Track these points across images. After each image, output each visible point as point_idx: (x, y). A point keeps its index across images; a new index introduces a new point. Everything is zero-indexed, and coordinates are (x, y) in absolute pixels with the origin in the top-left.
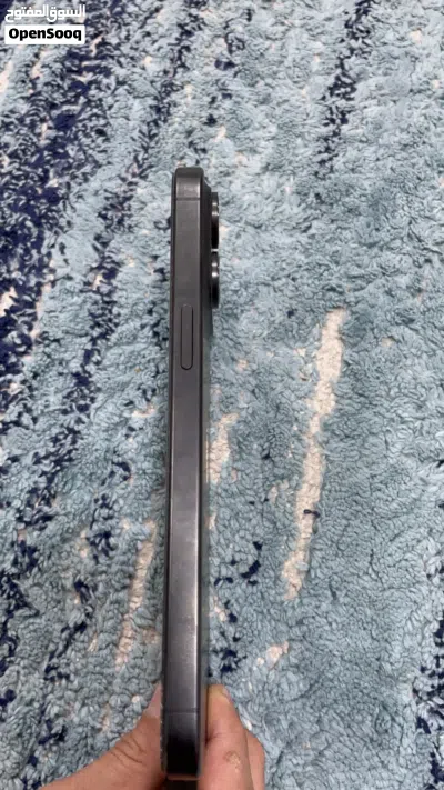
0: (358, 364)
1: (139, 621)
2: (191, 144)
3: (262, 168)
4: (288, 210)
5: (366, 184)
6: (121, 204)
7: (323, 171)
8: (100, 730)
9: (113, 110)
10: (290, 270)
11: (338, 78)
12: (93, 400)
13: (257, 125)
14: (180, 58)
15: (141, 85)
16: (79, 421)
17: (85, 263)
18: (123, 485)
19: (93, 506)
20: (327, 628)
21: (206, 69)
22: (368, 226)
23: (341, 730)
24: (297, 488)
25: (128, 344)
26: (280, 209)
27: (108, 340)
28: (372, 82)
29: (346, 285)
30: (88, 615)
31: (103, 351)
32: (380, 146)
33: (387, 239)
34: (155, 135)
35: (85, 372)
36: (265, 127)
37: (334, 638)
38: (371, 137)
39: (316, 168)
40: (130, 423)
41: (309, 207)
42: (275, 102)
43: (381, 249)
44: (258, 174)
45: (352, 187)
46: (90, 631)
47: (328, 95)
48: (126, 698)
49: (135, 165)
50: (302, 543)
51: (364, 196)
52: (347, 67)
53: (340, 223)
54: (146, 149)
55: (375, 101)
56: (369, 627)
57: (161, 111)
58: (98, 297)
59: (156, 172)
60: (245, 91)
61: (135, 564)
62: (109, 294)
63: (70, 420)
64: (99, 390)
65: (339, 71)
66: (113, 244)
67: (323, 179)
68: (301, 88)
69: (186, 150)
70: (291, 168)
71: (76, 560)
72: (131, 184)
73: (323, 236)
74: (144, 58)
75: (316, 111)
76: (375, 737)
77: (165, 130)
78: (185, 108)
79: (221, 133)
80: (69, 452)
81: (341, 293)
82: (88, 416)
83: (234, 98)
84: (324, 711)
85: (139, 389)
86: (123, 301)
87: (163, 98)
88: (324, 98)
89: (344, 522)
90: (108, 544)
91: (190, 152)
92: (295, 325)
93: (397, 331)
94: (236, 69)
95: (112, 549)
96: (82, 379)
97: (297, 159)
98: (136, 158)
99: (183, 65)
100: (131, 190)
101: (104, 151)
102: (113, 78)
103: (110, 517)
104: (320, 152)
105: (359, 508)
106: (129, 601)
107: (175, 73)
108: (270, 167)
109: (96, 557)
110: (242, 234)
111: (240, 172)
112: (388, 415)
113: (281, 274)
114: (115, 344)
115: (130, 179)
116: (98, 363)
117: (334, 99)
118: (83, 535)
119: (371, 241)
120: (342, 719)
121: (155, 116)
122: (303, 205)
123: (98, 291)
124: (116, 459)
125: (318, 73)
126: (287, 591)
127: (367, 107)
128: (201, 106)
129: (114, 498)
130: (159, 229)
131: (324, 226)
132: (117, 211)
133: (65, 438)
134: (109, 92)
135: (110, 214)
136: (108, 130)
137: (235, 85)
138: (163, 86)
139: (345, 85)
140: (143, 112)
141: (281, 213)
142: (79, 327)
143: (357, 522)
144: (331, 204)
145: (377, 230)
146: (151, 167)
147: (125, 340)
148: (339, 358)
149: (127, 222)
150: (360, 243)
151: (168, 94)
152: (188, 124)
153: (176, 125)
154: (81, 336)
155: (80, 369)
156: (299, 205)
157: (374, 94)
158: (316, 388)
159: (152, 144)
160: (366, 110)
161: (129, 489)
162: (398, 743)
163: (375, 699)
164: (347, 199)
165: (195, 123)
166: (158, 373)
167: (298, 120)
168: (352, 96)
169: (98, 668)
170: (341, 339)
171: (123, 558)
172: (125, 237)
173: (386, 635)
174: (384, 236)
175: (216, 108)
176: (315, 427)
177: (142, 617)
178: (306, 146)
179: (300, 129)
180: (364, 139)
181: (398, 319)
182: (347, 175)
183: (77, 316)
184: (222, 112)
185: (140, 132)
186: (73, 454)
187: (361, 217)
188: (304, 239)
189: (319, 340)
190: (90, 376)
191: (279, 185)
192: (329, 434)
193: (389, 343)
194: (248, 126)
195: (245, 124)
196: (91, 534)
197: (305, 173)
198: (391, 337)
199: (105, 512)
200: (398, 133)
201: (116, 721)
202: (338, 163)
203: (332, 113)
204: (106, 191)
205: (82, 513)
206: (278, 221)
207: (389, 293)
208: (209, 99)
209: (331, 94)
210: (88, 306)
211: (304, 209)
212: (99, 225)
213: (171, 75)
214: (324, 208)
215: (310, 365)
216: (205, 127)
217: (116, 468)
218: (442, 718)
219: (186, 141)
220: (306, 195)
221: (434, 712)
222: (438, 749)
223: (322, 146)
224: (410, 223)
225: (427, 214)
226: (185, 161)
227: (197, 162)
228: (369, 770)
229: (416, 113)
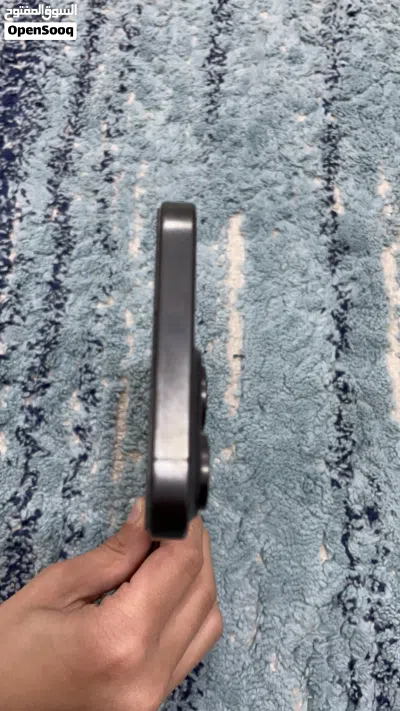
0: (256, 250)
1: (126, 447)
2: (110, 107)
3: (166, 120)
4: (190, 148)
5: (244, 124)
6: (64, 156)
7: (211, 118)
8: (109, 525)
9: (46, 88)
10: (197, 190)
11: (212, 51)
12: (66, 299)
13: (157, 89)
14: (91, 45)
15: (66, 67)
16: (58, 315)
17: (42, 202)
18: (99, 355)
19: (79, 374)
20: (261, 430)
21: (113, 52)
22: (250, 153)
23: (280, 496)
24: (225, 342)
25: (86, 256)
26: (184, 148)
27: (70, 255)
28: (237, 52)
29: (240, 197)
30: (88, 449)
31: (67, 264)
32: (250, 96)
33: (264, 161)
34: (81, 103)
35: (56, 280)
36: (163, 90)
37: (265, 436)
38: (243, 91)
39: (206, 116)
40: (99, 312)
41: (205, 144)
42: (168, 71)
43: (261, 168)
44: (164, 125)
45: (234, 127)
46: (90, 459)
47: (206, 62)
48: (124, 501)
49: (70, 127)
50: (235, 378)
51: (244, 132)
52: (217, 42)
53: (229, 154)
54: (76, 114)
55: (241, 66)
56: (289, 425)
57: (83, 85)
58: (57, 225)
59: (87, 130)
60: (145, 65)
61: (117, 409)
62: (66, 221)
63: (51, 315)
64: (69, 291)
65: (212, 46)
66: (62, 185)
67: (212, 123)
68: (186, 60)
69: (107, 112)
70: (188, 118)
71: (72, 412)
72: (69, 140)
73: (218, 164)
74: (63, 48)
75: (200, 76)
76: (304, 496)
77: (88, 99)
78: (102, 82)
79: (131, 97)
80: (54, 338)
81: (237, 202)
82: (64, 311)
83: (138, 71)
84: (267, 484)
85: (99, 287)
86: (76, 225)
87: (83, 76)
88: (204, 66)
89: (262, 359)
90: (94, 398)
91: (110, 113)
92: (208, 228)
93: (281, 224)
94: (136, 50)
95: (98, 401)
96: (55, 285)
97: (191, 111)
98: (70, 122)
99: (95, 50)
100: (70, 145)
101: (44, 118)
102: (42, 64)
103: (93, 379)
104: (207, 105)
105: (271, 347)
106: (117, 435)
107: (90, 56)
108: (172, 119)
109: (87, 409)
110: (159, 168)
111: (150, 124)
112: (282, 282)
113: (192, 194)
114: (76, 258)
115: (67, 137)
116: (65, 272)
117: (212, 65)
118: (75, 394)
119: (252, 163)
120: (280, 488)
121: (80, 89)
122: (201, 144)
123: (56, 221)
124: (91, 338)
125: (197, 48)
126: (229, 412)
127: (236, 69)
128: (114, 79)
129: (94, 365)
130: (96, 171)
131: (217, 157)
132: (61, 161)
133: (49, 328)
134: (41, 75)
135: (56, 163)
136: (45, 103)
137: (136, 62)
138: (82, 66)
139: (218, 55)
140: (69, 87)
141: (185, 150)
142: (47, 247)
143: (271, 357)
144: (221, 141)
145: (257, 155)
146: (82, 126)
147: (83, 254)
148: (242, 248)
149: (70, 168)
150: (246, 166)
151: (87, 72)
152: (105, 93)
153: (97, 95)
154: (49, 254)
155: (52, 279)
156: (198, 143)
157: (240, 60)
158: (231, 270)
159: (81, 109)
160: (237, 72)
161: (104, 358)
162: (320, 498)
163: (300, 471)
164: (232, 136)
165: (111, 92)
166: (111, 274)
167: (188, 83)
168: (224, 62)
169: (101, 483)
170: (242, 235)
171: (107, 406)
172: (71, 179)
173: (302, 428)
174: (262, 159)
175: (125, 80)
176: (233, 298)
177: (128, 444)
178: (196, 101)
179: (190, 90)
180: (238, 93)
181: (280, 216)
182: (229, 119)
183: (43, 240)
184: (130, 82)
185: (70, 102)
186: (58, 339)
187: (244, 148)
188: (205, 167)
189: (226, 237)
190: (61, 282)
191: (181, 131)
192: (242, 302)
193: (276, 233)
194: (151, 91)
195: (149, 89)
196: (81, 393)
197: (198, 120)
198: (277, 230)
199: (89, 376)
200: (261, 86)
201: (121, 516)
202: (222, 111)
203: (211, 76)
204: (51, 147)
205: (72, 379)
206: (183, 156)
207: (271, 198)
208: (118, 74)
209: (209, 62)
210: (51, 232)
211: (202, 146)
212: (50, 173)
213: (86, 58)
214: (216, 144)
215: (223, 256)
216: (119, 94)
217: (92, 345)
218: (348, 476)
219: (106, 105)
220: (202, 135)
221: (341, 474)
222: (348, 497)
223: (208, 100)
224: (279, 148)
225: (290, 141)
226: (107, 120)
227: (117, 120)
228: (304, 520)
229: (272, 71)
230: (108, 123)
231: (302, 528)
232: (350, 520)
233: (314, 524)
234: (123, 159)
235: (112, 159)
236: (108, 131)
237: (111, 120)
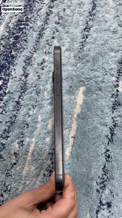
0: (87, 100)
1: (29, 163)
2: (48, 44)
3: (65, 50)
4: (72, 61)
5: (92, 54)
6: (30, 59)
7: (81, 51)
8: (19, 189)
9: (29, 35)
10: (71, 76)
11: (86, 27)
12: (20, 108)
14: (46, 21)
15: (36, 28)
16: (17, 113)
17: (20, 74)
18: (27, 129)
19: (19, 134)
20: (75, 166)
21: (53, 24)
22: (91, 65)
24: (70, 131)
26: (69, 61)
27: (25, 93)
28: (95, 28)
29: (85, 80)
30: (17, 161)
31: (23, 96)
32: (96, 44)
33: (96, 69)
34: (39, 41)
35: (19, 101)
36: (67, 39)
37: (77, 169)
38: (94, 42)
39: (79, 50)
40: (30, 114)
41: (77, 60)
42: (70, 33)
43: (94, 71)
44: (64, 52)
45: (88, 55)
46: (17, 165)
47: (83, 31)
48: (25, 181)
49: (34, 49)
50: (71, 145)
51: (91, 57)
52: (88, 24)
53: (84, 64)
54: (36, 45)
55: (95, 33)
56: (86, 166)
57: (41, 35)
58: (23, 82)
59: (39, 51)
60: (62, 30)
61: (29, 149)
62: (26, 81)
63: (14, 113)
64: (22, 105)
65: (86, 25)
66: (28, 69)
67: (81, 53)
68: (77, 29)
70: (73, 50)
71: (15, 147)
72: (32, 54)
73: (80, 67)
74: (37, 21)
75: (80, 35)
76: (86, 193)
77: (41, 40)
78: (47, 34)
79: (55, 41)
80: (14, 121)
81: (84, 82)
82: (19, 112)
83: (59, 32)
85: (32, 105)
86: (29, 83)
87: (41, 32)
88: (82, 32)
89: (81, 140)
90: (22, 144)
91: (47, 46)
92: (72, 90)
93: (97, 92)
94: (60, 24)
95: (24, 145)
96: (18, 103)
97: (75, 48)
98: (34, 47)
99: (47, 23)
100: (32, 55)
101: (26, 45)
102: (29, 26)
103: (23, 137)
104: (80, 46)
105: (85, 136)
106: (27, 158)
107: (45, 25)
108: (67, 50)
109: (19, 147)
112: (94, 113)
113: (69, 77)
114: (27, 94)
115: (32, 52)
116: (22, 99)
117: (85, 32)
118: (17, 141)
119: (92, 69)
120: (78, 188)
121: (39, 36)
122: (75, 60)
123: (23, 81)
124: (25, 123)
125: (81, 25)
126: (67, 157)
127: (93, 34)
128: (51, 34)
129: (24, 132)
130: (39, 65)
131: (80, 65)
132: (28, 61)
133: (13, 117)
134: (28, 30)
135: (27, 61)
136: (27, 40)
137: (60, 29)
138: (41, 28)
139: (88, 28)
140: (36, 35)
141: (70, 61)
142: (18, 90)
143: (84, 140)
144: (82, 59)
145: (94, 66)
146: (37, 49)
147: (29, 93)
148: (82, 98)
149: (31, 63)
150: (89, 69)
151: (43, 31)
152: (47, 38)
153: (44, 39)
154: (18, 92)
155: (18, 100)
156: (74, 59)
157: (95, 31)
158: (76, 106)
159: (38, 44)
160: (93, 35)
161: (28, 130)
162: (91, 195)
163: (86, 184)
164: (86, 58)
165: (49, 38)
166: (37, 101)
167: (75, 37)
168: (89, 31)
169: (19, 174)
170: (83, 94)
171: (26, 147)
172: (30, 67)
173: (90, 168)
175: (55, 34)
176: (75, 116)
177: (30, 162)
178: (77, 44)
179: (76, 40)
180: (92, 42)
181: (98, 89)
182: (87, 52)
183: (17, 87)
185: (35, 40)
187: (90, 63)
188: (75, 68)
189: (78, 94)
190: (20, 102)
191: (69, 54)
192: (79, 118)
194: (62, 39)
195: (62, 38)
196: (18, 141)
197: (76, 51)
198: (96, 94)
199: (22, 136)
200: (101, 41)
201: (23, 187)
202: (85, 49)
203: (84, 36)
204: (26, 55)
205: (17, 136)
206: (69, 63)
207: (96, 82)
208: (53, 32)
209: (84, 31)
210: (20, 84)
211: (76, 61)
212: (24, 64)
213: (44, 26)
215: (75, 100)
216: (52, 39)
217: (25, 125)
218: (103, 189)
219: (47, 43)
220: (76, 57)
221: (101, 188)
222: (101, 197)
223: (81, 44)
224: (102, 64)
225: (107, 62)
226: (46, 48)
227: (49, 48)
228: (84, 202)
229: (106, 36)
230: (46, 49)
231: (83, 205)
232: (101, 205)
233: (87, 204)
234: (48, 62)
235: (45, 62)
236: (45, 52)
237: (47, 48)
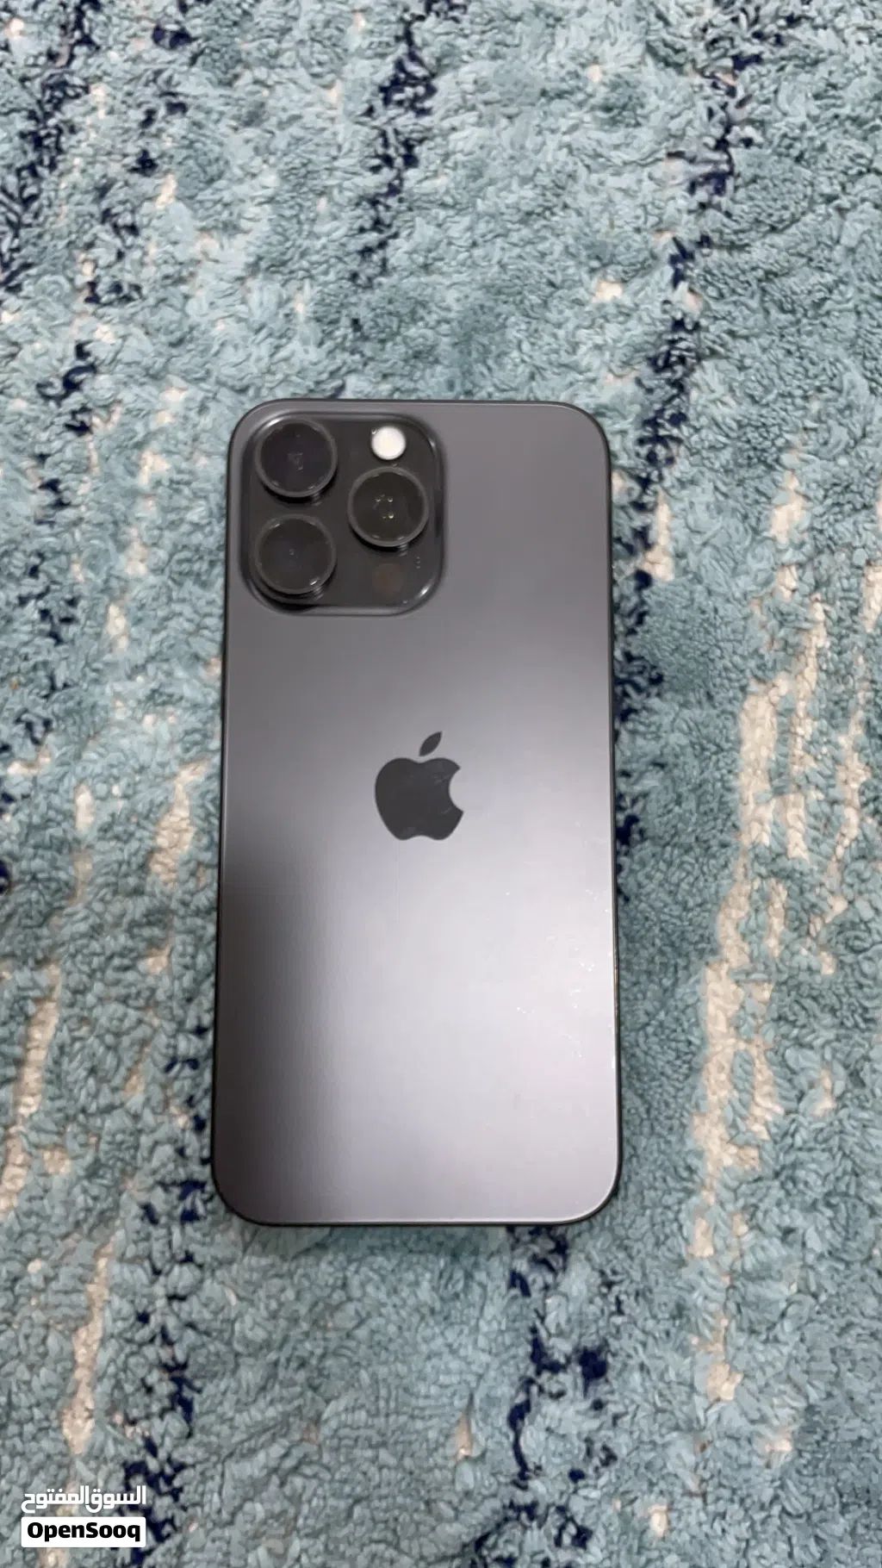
1: (34, 1137)
2: (106, 215)
3: (248, 266)
4: (301, 355)
5: (451, 297)
7: (369, 270)
11: (399, 65)
13: (238, 172)
14: (79, 25)
21: (136, 47)
22: (451, 386)
26: (283, 353)
28: (467, 74)
32: (479, 216)
34: (33, 197)
36: (254, 176)
38: (464, 199)
39: (353, 263)
40: (8, 787)
41: (341, 347)
42: (274, 120)
44: (241, 279)
45: (423, 305)
47: (378, 103)
48: (16, 1267)
51: (448, 322)
52: (417, 40)
53: (398, 382)
54: (15, 228)
55: (472, 117)
57: (43, 145)
59: (37, 278)
60: (213, 97)
61: (24, 1041)
65: (402, 49)
67: (370, 285)
68: (327, 87)
69: (98, 228)
70: (305, 264)
74: (8, 24)
75: (353, 137)
76: (438, 1306)
77: (52, 186)
78: (93, 136)
79: (166, 188)
83: (189, 113)
85: (19, 721)
87: (47, 116)
88: (370, 111)
91: (104, 233)
94: (194, 47)
97: (318, 244)
99: (87, 40)
104: (362, 230)
106: (17, 1104)
107: (72, 57)
108: (263, 265)
110: (211, 405)
111: (205, 275)
117: (393, 111)
121: (32, 156)
122: (329, 344)
125: (360, 54)
127: (457, 128)
128: (127, 131)
130: (47, 398)
131: (367, 387)
137: (193, 84)
138: (45, 87)
139: (413, 80)
141: (286, 360)
144: (383, 341)
146: (26, 266)
151: (57, 105)
152: (98, 170)
153: (76, 175)
156: (321, 344)
157: (472, 100)
159: (28, 218)
160: (453, 136)
162: (474, 1312)
163: (440, 1245)
164: (413, 331)
165: (115, 169)
166: (53, 688)
167: (320, 159)
168: (427, 104)
175: (157, 136)
177: (39, 1129)
178: (335, 218)
179: (325, 180)
180: (448, 200)
182: (413, 280)
184: (168, 144)
187: (439, 368)
191: (281, 303)
194: (220, 176)
195: (214, 169)
197: (332, 276)
200: (515, 186)
202: (398, 252)
203: (386, 144)
206: (279, 376)
208: (139, 115)
209: (387, 101)
211: (331, 353)
213: (62, 63)
214: (368, 349)
216: (135, 178)
218: (551, 1269)
219: (94, 209)
220: (334, 322)
221: (540, 1262)
222: (542, 1319)
223: (366, 216)
224: (532, 377)
225: (565, 358)
226: (96, 252)
227: (120, 255)
229: (552, 142)
230: (95, 263)
231: (422, 1377)
232: (538, 1373)
233: (448, 1372)
234: (120, 372)
235: (93, 369)
236: (93, 285)
237: (104, 255)
